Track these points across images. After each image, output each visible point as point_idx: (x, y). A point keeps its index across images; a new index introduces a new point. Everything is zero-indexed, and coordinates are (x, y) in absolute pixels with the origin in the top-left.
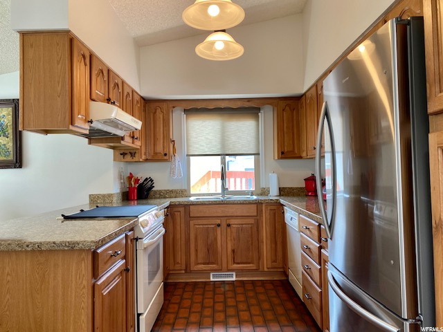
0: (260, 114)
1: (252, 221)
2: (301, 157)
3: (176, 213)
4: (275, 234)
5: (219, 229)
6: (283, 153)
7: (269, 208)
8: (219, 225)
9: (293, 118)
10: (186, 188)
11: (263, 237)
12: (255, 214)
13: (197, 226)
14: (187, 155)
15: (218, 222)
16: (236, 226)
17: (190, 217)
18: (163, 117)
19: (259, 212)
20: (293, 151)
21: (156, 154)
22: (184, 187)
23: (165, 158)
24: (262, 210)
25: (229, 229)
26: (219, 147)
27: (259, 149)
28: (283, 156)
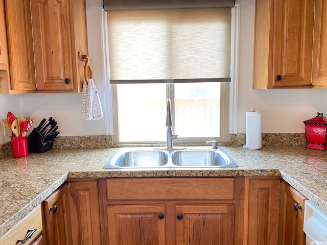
0: (233, 10)
1: (224, 209)
2: (311, 86)
3: (82, 193)
4: (266, 231)
5: (161, 223)
6: (279, 78)
7: (257, 186)
8: (161, 217)
9: (301, 11)
10: (112, 134)
11: (242, 234)
12: (231, 197)
13: (121, 216)
14: (112, 82)
15: (160, 209)
16: (194, 217)
17: (107, 200)
18: (61, 11)
19: (238, 191)
20: (297, 75)
21: (51, 79)
22: (109, 132)
23: (68, 87)
24: (243, 189)
25: (180, 224)
26: (163, 66)
27: (229, 72)
28: (279, 84)
